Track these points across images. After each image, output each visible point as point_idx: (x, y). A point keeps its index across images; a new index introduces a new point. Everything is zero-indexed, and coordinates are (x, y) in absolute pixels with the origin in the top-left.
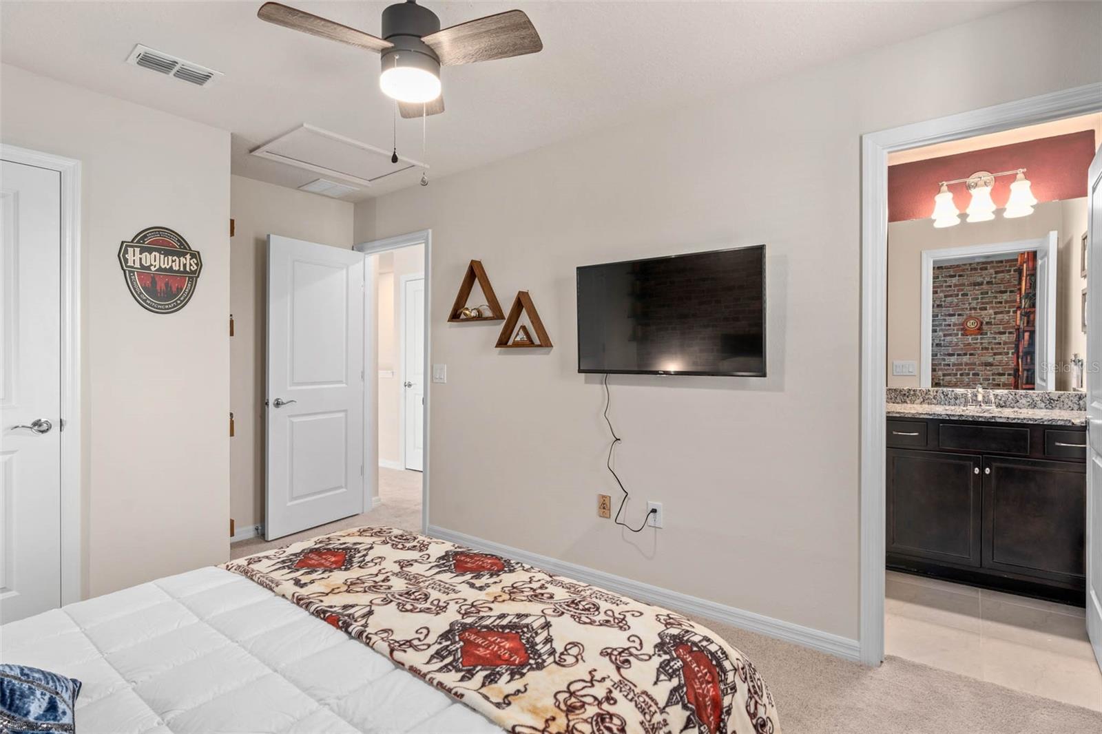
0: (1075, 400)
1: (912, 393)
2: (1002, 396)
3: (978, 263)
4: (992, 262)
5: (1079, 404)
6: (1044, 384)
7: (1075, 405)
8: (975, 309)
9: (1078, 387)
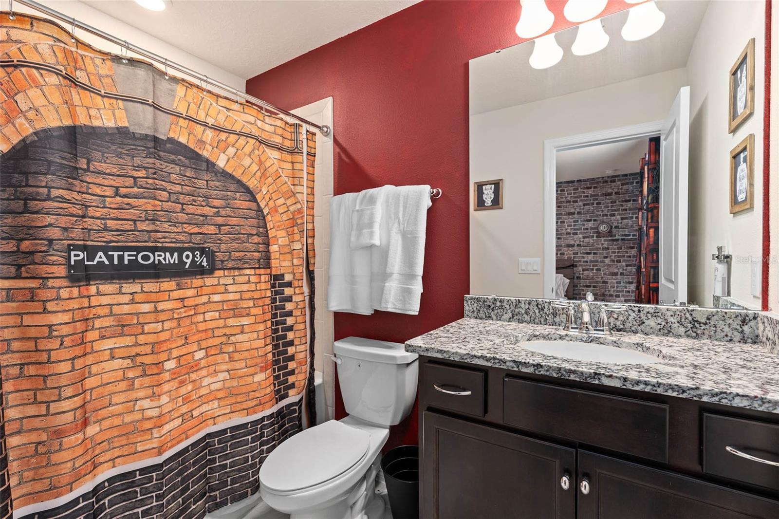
0: (736, 324)
1: (498, 304)
2: (619, 314)
3: (608, 177)
4: (619, 176)
5: (742, 332)
6: (672, 286)
7: (736, 333)
8: (606, 215)
9: (723, 295)
